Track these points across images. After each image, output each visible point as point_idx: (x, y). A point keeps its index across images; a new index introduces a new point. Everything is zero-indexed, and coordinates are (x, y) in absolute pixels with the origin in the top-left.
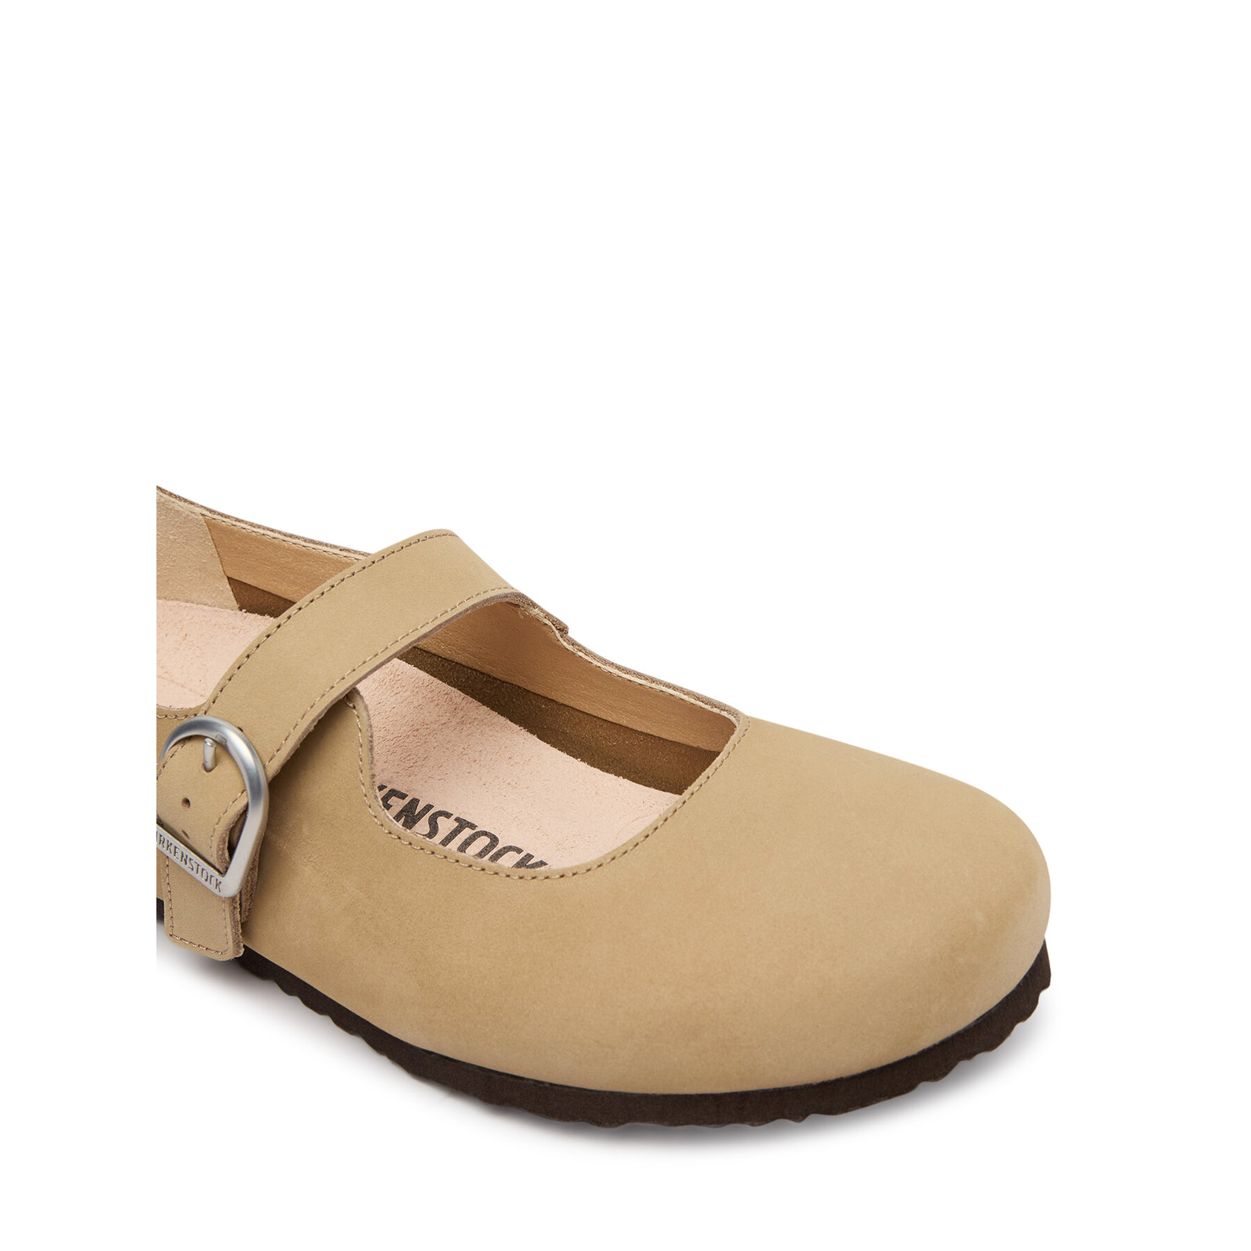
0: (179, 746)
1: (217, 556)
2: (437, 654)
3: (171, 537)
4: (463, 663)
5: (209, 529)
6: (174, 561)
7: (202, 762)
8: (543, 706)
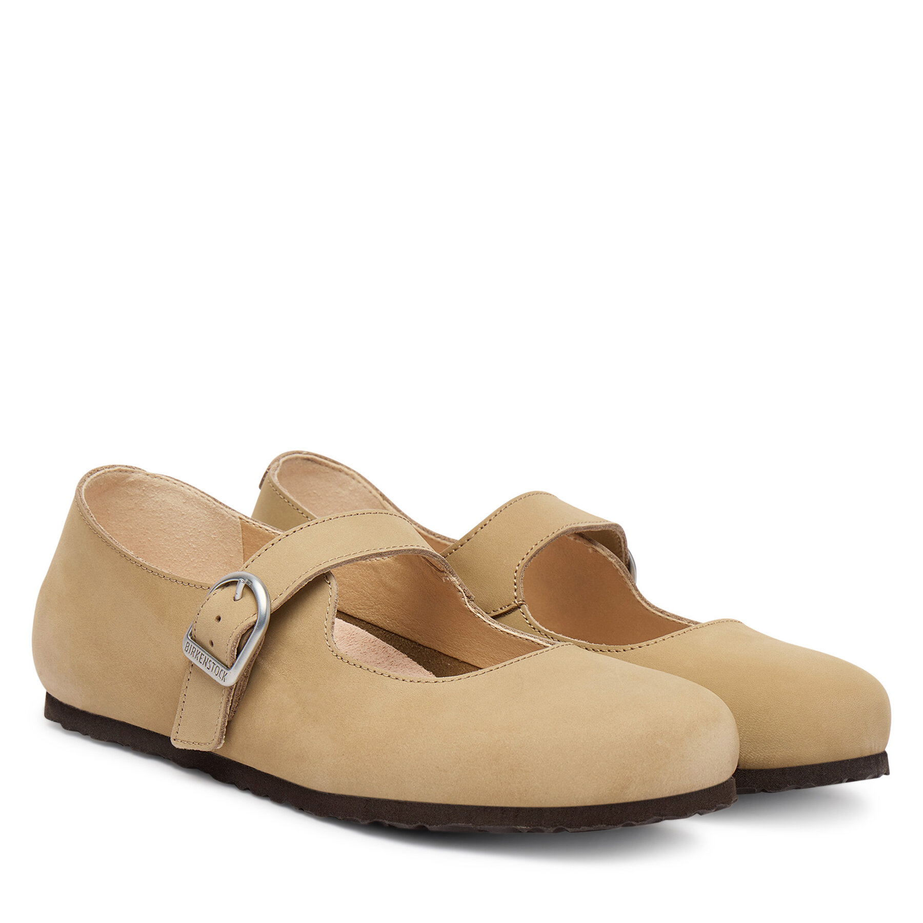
0: (220, 590)
1: (242, 551)
2: (383, 627)
3: (212, 536)
4: (400, 634)
5: (242, 530)
6: (209, 556)
7: (234, 596)
8: (449, 664)
